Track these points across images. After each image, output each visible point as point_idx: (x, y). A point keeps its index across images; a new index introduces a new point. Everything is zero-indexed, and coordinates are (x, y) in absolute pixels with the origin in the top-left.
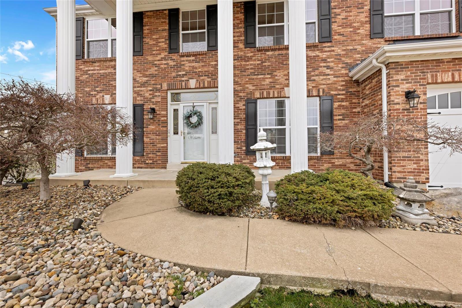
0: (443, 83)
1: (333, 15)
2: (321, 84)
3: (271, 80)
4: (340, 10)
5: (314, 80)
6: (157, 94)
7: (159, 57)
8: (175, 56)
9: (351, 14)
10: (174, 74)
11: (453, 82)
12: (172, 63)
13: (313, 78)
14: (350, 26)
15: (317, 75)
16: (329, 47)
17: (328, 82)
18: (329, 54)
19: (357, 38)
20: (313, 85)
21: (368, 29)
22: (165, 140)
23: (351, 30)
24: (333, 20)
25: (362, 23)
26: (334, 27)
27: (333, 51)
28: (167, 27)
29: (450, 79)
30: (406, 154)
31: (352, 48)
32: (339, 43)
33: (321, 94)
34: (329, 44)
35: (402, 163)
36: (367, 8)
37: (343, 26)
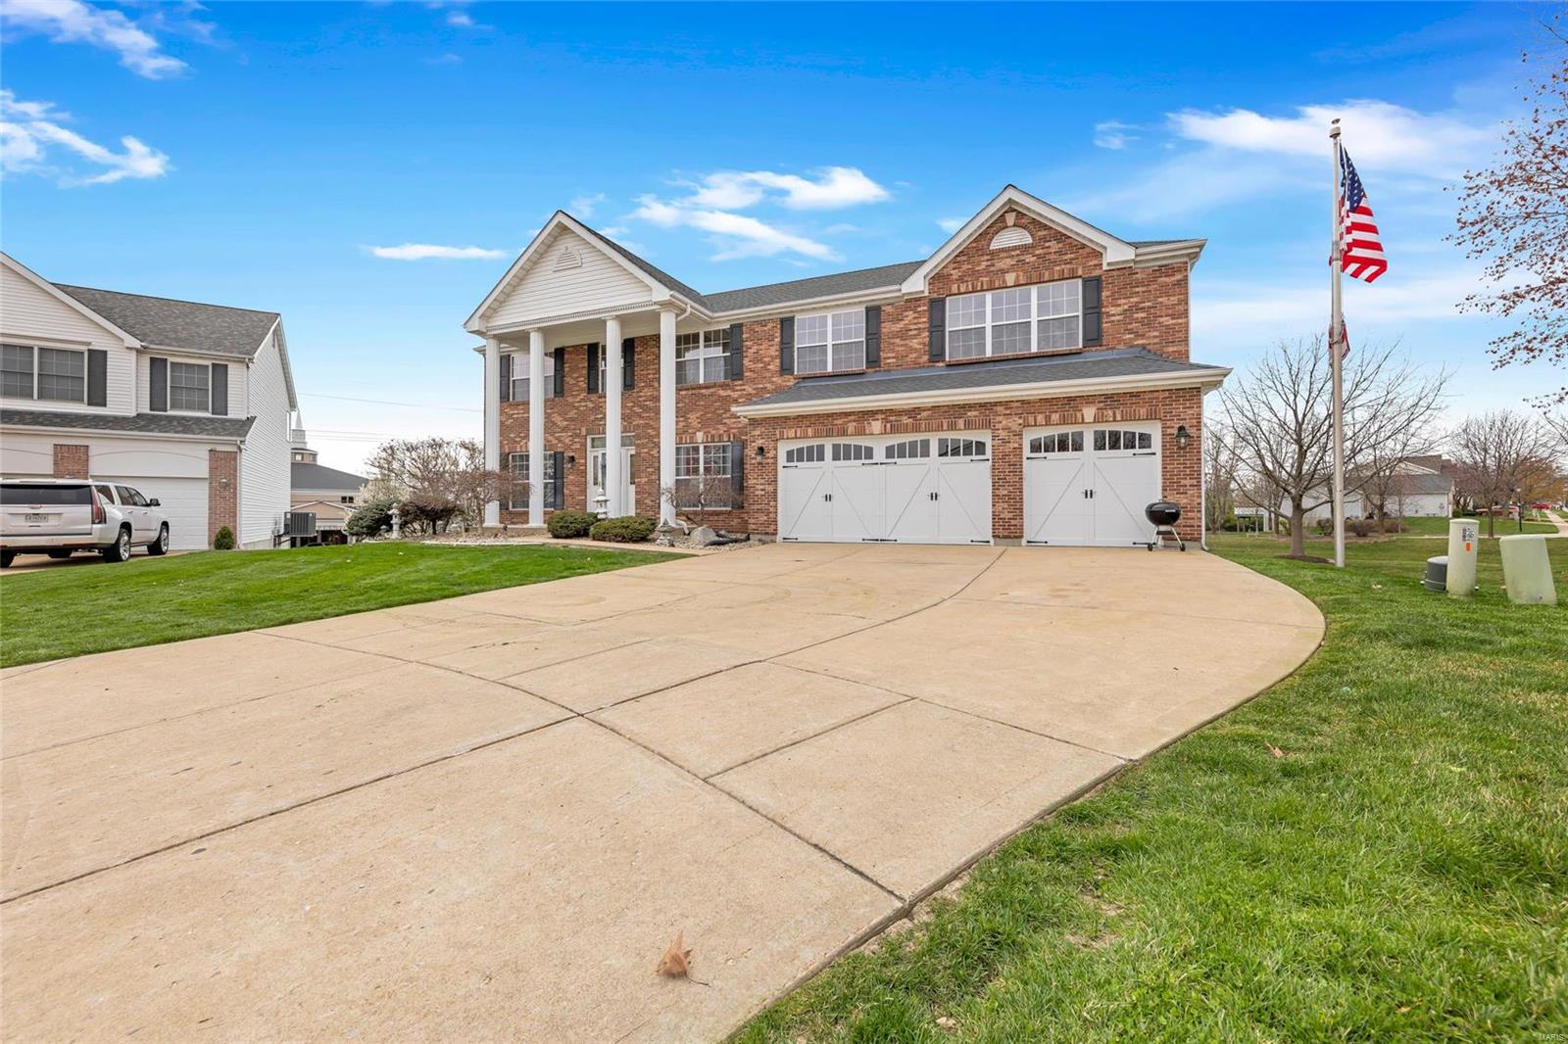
0: (788, 438)
1: (744, 349)
2: (732, 428)
3: (684, 424)
4: (751, 343)
5: (725, 423)
6: (576, 440)
7: (578, 399)
8: (594, 397)
9: (761, 347)
10: (592, 418)
11: (796, 438)
12: (591, 405)
13: (725, 421)
14: (762, 362)
15: (728, 418)
16: (740, 385)
17: (740, 426)
18: (739, 393)
19: (768, 375)
20: (725, 429)
21: (778, 364)
22: (584, 491)
23: (762, 365)
24: (745, 354)
25: (773, 358)
26: (746, 362)
27: (744, 390)
28: (586, 365)
29: (793, 436)
30: (759, 507)
31: (762, 386)
32: (753, 381)
33: (732, 439)
34: (740, 382)
35: (756, 515)
36: (778, 340)
37: (755, 361)
